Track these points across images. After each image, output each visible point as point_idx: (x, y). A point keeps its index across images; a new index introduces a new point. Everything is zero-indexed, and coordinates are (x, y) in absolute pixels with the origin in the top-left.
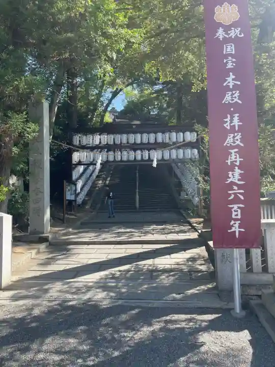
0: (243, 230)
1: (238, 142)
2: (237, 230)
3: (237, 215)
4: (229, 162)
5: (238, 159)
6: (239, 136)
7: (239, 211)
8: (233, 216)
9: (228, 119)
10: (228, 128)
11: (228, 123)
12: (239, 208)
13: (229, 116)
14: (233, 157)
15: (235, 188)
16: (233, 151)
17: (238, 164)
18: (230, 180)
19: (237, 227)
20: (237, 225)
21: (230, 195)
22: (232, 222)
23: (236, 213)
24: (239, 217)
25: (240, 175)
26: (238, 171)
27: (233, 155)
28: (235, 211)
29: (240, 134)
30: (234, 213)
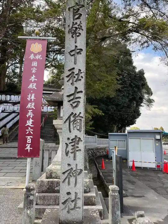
0: (31, 149)
1: (33, 107)
2: (29, 149)
3: (29, 141)
4: (28, 116)
5: (32, 115)
6: (33, 104)
7: (30, 139)
8: (28, 142)
9: (29, 96)
10: (29, 100)
11: (29, 98)
12: (30, 138)
13: (30, 94)
14: (30, 114)
15: (29, 128)
16: (30, 111)
17: (31, 117)
18: (27, 124)
19: (29, 147)
20: (29, 146)
21: (27, 131)
22: (27, 145)
23: (29, 140)
24: (30, 142)
25: (32, 122)
26: (31, 120)
27: (30, 112)
28: (29, 139)
29: (34, 103)
30: (28, 140)
